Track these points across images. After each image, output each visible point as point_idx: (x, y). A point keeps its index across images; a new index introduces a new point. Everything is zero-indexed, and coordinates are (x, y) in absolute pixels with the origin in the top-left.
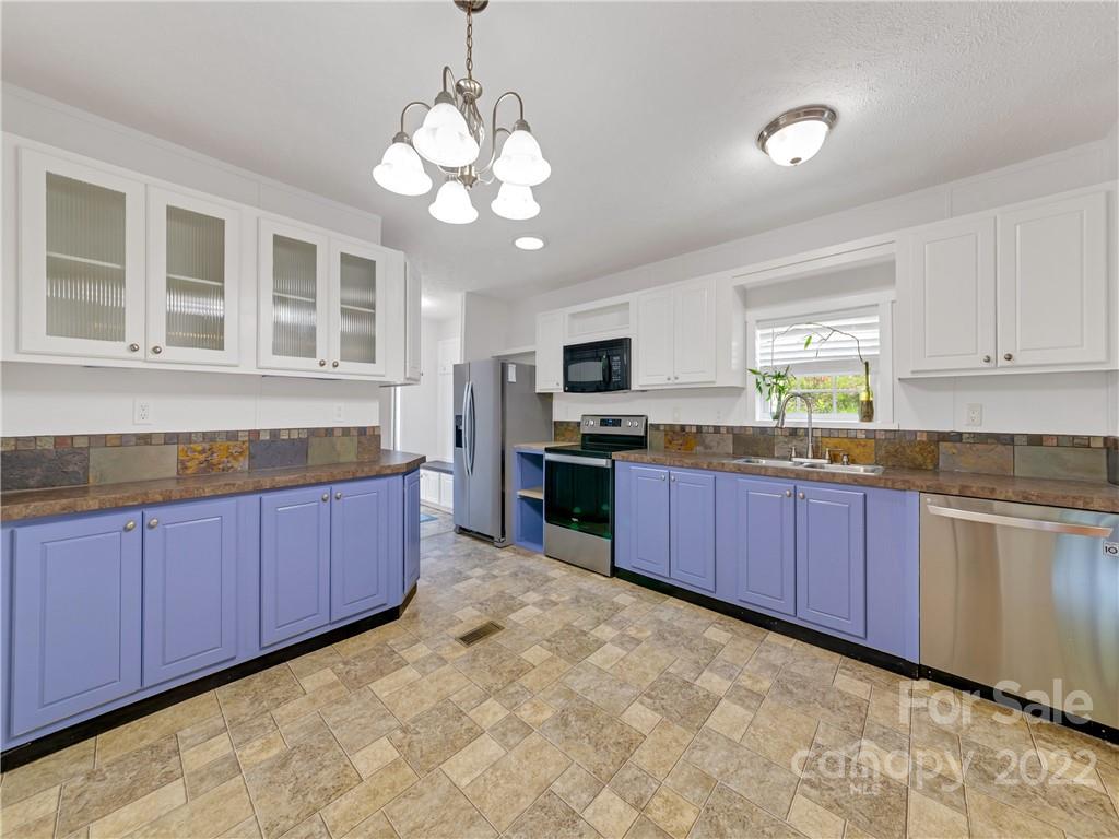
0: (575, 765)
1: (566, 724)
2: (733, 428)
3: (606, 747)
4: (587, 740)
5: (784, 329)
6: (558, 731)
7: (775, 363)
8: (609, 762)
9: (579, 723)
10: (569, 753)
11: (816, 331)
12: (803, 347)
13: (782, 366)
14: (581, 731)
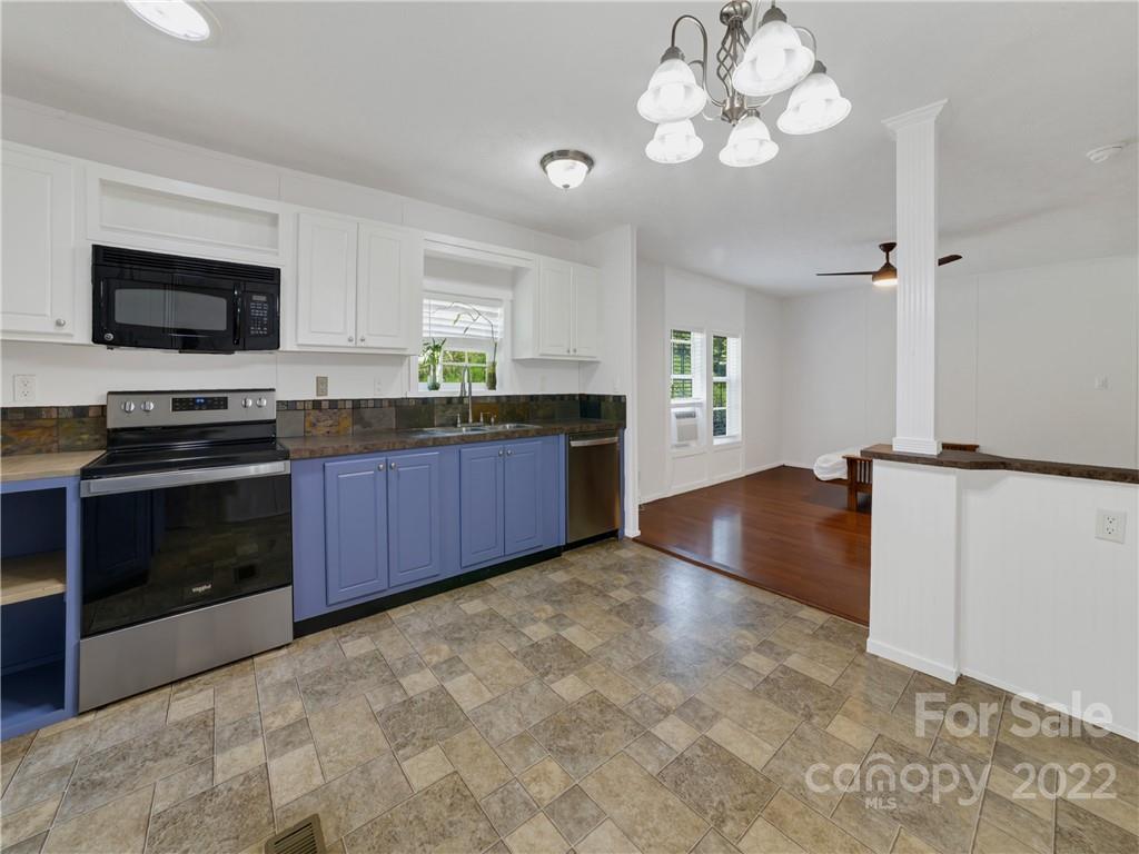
0: (627, 750)
1: (572, 750)
2: (395, 400)
3: (606, 722)
4: (596, 735)
5: (448, 304)
6: (581, 759)
7: (433, 335)
8: (623, 723)
9: (572, 738)
10: (612, 753)
11: (468, 312)
12: (451, 324)
13: (440, 339)
14: (584, 738)
